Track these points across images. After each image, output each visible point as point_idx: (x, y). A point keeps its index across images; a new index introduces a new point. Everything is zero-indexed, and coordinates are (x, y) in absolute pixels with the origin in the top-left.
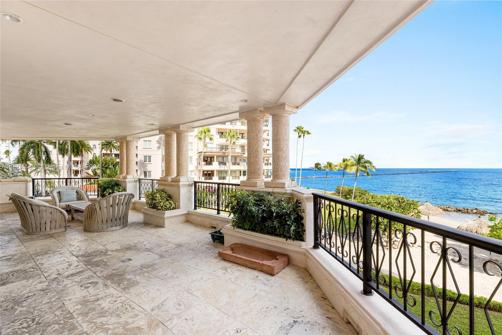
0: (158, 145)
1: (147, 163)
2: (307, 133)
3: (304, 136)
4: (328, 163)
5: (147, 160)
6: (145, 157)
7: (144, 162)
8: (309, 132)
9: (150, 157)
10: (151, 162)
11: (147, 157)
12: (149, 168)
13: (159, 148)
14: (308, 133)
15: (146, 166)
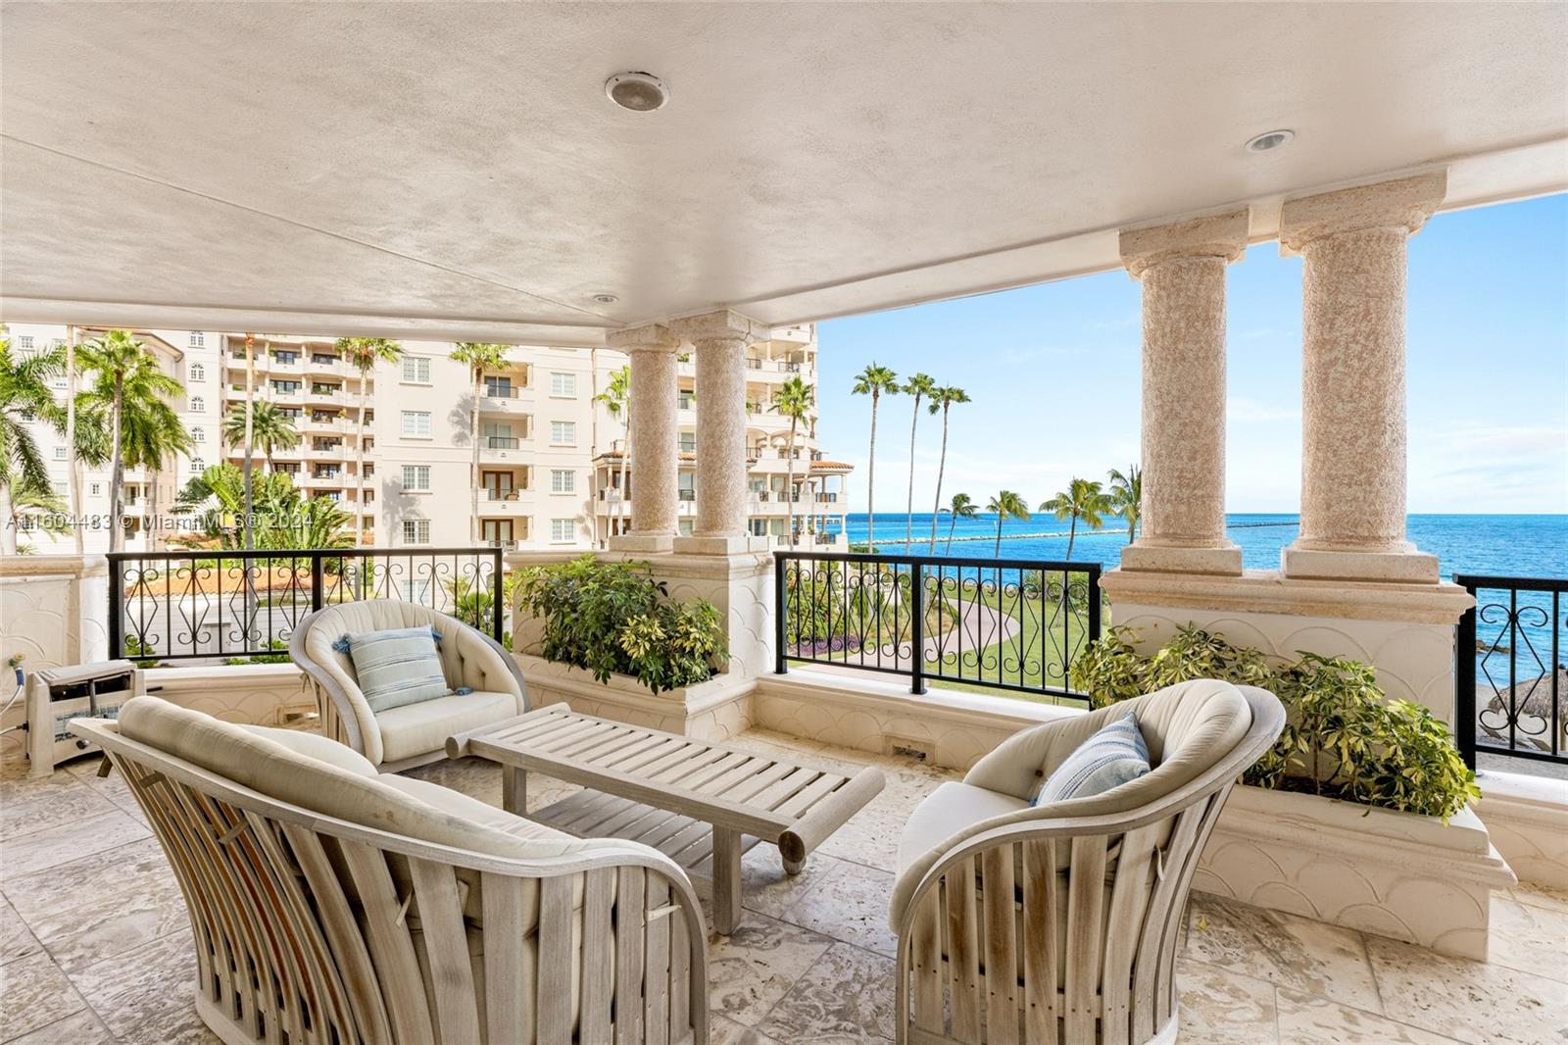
0: (458, 429)
1: (416, 490)
2: (956, 396)
3: (946, 406)
4: (1003, 495)
5: (413, 480)
6: (408, 468)
7: (405, 487)
8: (965, 394)
9: (425, 469)
10: (428, 487)
11: (416, 469)
12: (425, 507)
13: (460, 438)
14: (962, 397)
15: (411, 502)
